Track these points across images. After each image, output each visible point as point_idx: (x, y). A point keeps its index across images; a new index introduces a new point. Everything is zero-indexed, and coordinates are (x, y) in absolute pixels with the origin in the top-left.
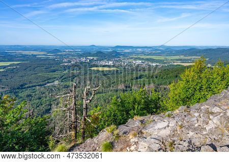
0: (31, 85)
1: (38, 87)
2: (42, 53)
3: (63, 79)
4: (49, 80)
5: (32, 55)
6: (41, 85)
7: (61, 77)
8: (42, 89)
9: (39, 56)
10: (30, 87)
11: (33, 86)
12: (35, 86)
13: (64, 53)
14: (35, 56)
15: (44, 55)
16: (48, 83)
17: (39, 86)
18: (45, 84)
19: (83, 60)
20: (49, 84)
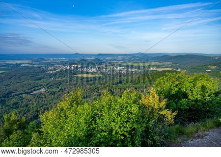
0: (17, 93)
1: (24, 95)
2: (27, 62)
3: (49, 86)
4: (35, 88)
5: (17, 64)
6: (27, 93)
7: (47, 85)
8: (29, 96)
9: (24, 65)
10: (16, 95)
11: (19, 95)
12: (21, 94)
13: (49, 61)
14: (20, 64)
15: (29, 63)
16: (34, 90)
17: (25, 93)
18: (32, 92)
19: (68, 67)
20: (35, 92)
